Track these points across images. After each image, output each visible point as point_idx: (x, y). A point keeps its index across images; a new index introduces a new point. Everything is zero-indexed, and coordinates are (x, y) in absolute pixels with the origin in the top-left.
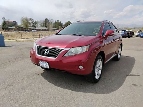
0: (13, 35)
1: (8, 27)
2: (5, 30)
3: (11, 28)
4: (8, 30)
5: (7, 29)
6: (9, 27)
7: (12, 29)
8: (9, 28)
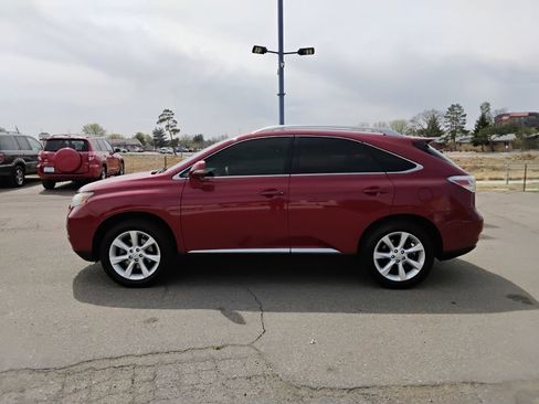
0: (498, 165)
1: (493, 136)
2: (479, 148)
3: (504, 138)
4: (493, 147)
5: (487, 143)
6: (494, 138)
7: (506, 143)
8: (498, 139)
